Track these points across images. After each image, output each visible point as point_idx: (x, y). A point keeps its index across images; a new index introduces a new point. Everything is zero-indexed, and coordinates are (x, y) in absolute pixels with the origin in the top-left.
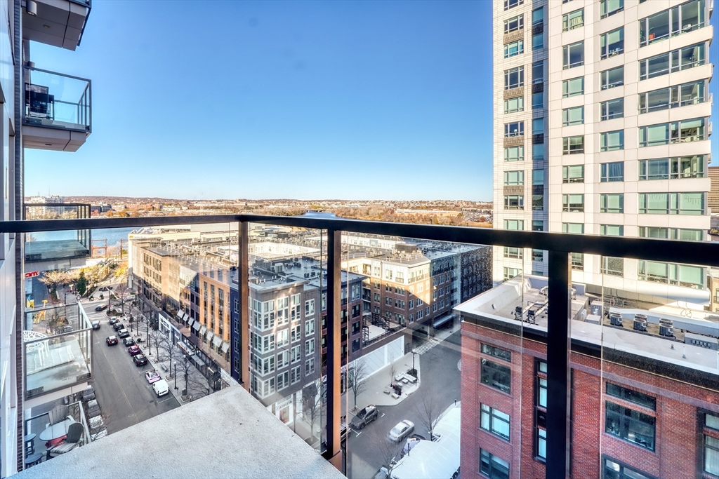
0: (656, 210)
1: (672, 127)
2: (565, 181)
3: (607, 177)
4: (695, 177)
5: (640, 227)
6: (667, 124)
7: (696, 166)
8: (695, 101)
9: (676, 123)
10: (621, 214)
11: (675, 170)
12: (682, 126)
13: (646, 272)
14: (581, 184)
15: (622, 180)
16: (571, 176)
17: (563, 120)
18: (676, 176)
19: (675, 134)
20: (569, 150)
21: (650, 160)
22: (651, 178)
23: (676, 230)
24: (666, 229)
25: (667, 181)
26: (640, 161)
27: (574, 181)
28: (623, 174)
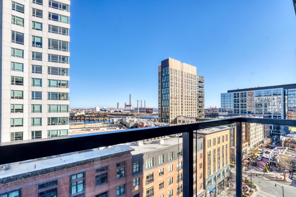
0: (54, 111)
1: (59, 82)
2: (13, 98)
3: (35, 97)
4: (65, 100)
5: (48, 118)
6: (57, 80)
7: (65, 96)
8: (65, 75)
9: (60, 81)
10: (41, 113)
11: (60, 97)
12: (62, 82)
13: (50, 135)
14: (22, 100)
15: (41, 99)
16: (15, 95)
17: (11, 67)
18: (60, 99)
19: (60, 84)
20: (15, 83)
21: (51, 92)
22: (52, 99)
23: (60, 118)
24: (57, 118)
25: (57, 101)
26: (48, 92)
27: (17, 98)
28: (41, 97)
